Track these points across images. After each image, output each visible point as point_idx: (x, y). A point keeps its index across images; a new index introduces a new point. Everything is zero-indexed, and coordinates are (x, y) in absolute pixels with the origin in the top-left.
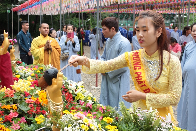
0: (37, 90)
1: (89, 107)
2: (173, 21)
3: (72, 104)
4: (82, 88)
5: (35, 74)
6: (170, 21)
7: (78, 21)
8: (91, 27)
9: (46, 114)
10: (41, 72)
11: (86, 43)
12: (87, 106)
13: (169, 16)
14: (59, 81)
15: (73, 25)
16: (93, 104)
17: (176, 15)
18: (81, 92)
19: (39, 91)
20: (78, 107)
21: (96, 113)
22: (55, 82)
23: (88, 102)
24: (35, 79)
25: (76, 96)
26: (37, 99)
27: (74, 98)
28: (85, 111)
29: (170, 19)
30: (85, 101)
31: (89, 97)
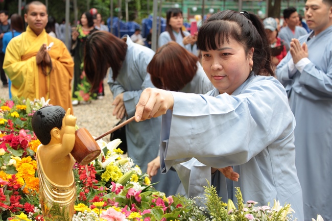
0: (12, 157)
1: (133, 198)
3: (95, 190)
4: (118, 153)
5: (6, 121)
8: (139, 13)
9: (35, 211)
10: (22, 115)
12: (130, 194)
14: (68, 135)
15: (96, 8)
16: (143, 191)
18: (114, 164)
19: (18, 158)
20: (107, 196)
21: (151, 211)
22: (59, 136)
23: (133, 185)
24: (8, 133)
25: (103, 172)
26: (14, 177)
27: (98, 177)
28: (124, 207)
30: (124, 183)
31: (134, 176)
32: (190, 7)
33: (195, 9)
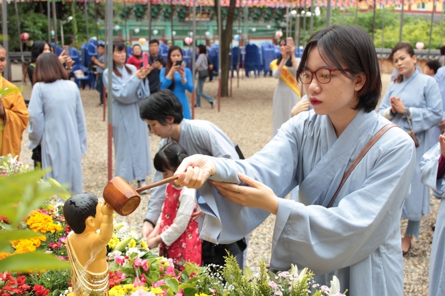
1: (141, 268)
2: (283, 24)
6: (274, 24)
7: (41, 21)
8: (76, 37)
13: (273, 13)
17: (290, 11)
21: (166, 282)
22: (93, 224)
29: (274, 20)
31: (132, 241)
32: (132, 28)
33: (137, 30)
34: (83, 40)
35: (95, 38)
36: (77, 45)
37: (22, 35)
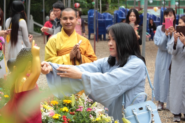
5: (60, 116)
11: (102, 36)
33: (151, 1)
34: (114, 8)
35: (123, 7)
36: (110, 11)
37: (75, 4)
